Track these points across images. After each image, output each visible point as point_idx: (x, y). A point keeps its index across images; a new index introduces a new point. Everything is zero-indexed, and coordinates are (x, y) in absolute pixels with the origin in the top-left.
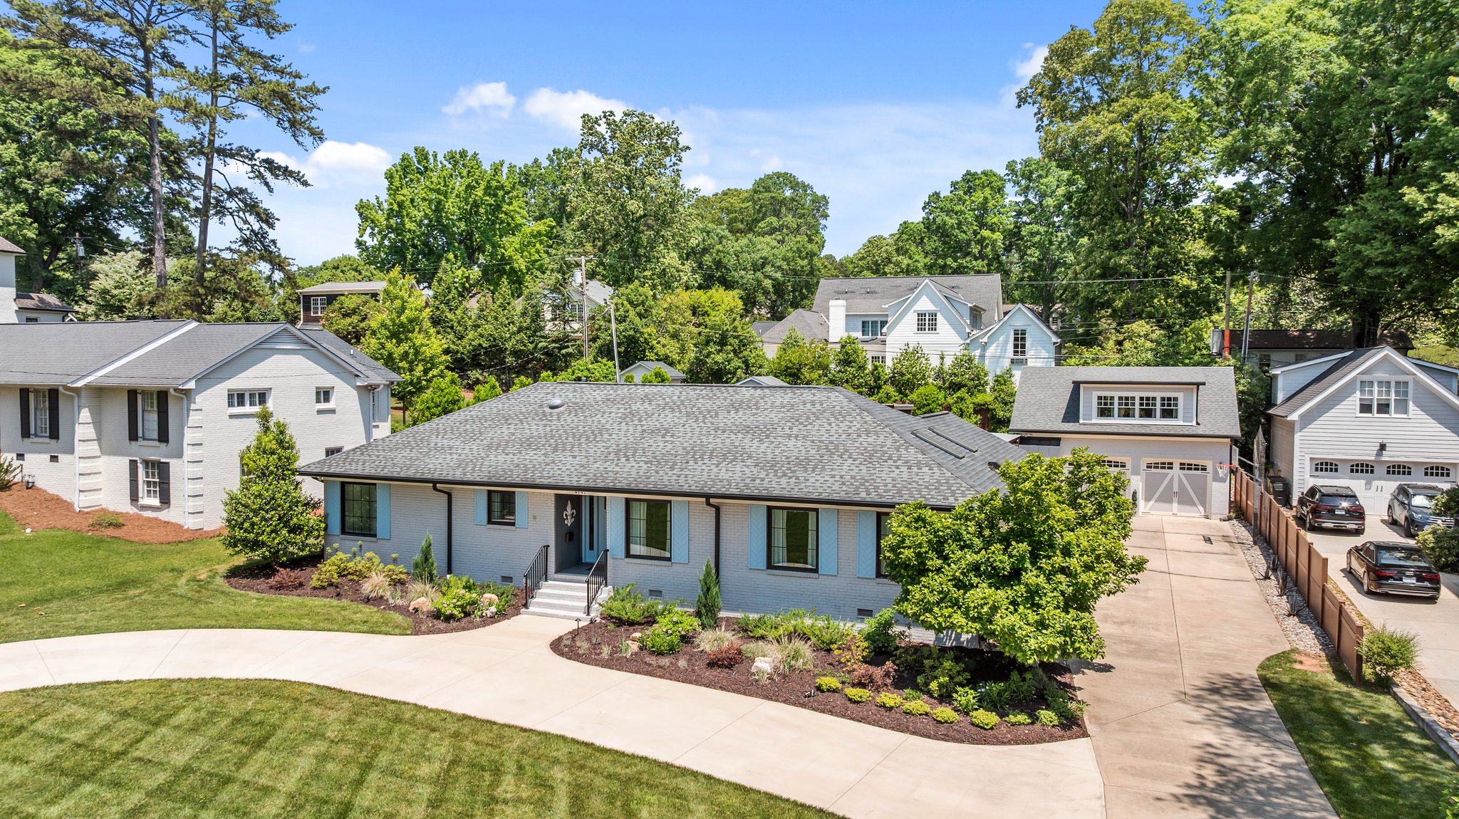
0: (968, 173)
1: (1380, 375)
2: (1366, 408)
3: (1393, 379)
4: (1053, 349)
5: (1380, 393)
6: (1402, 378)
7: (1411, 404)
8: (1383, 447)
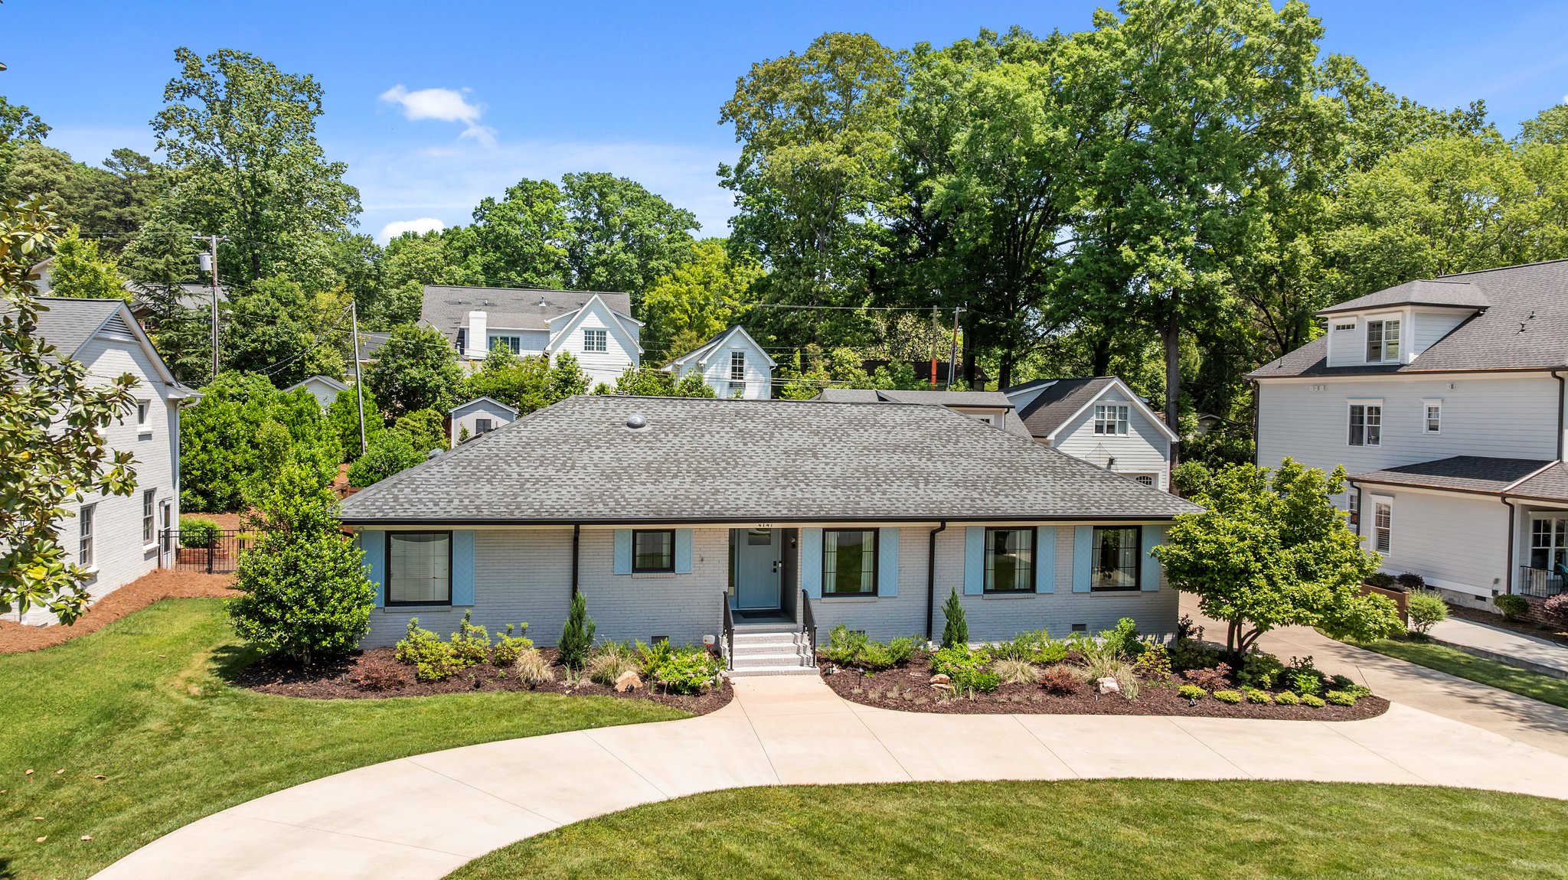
0: (525, 181)
1: (1110, 401)
2: (1099, 429)
3: (1118, 404)
4: (769, 372)
5: (1109, 415)
6: (1124, 404)
7: (1130, 427)
8: (1111, 461)
